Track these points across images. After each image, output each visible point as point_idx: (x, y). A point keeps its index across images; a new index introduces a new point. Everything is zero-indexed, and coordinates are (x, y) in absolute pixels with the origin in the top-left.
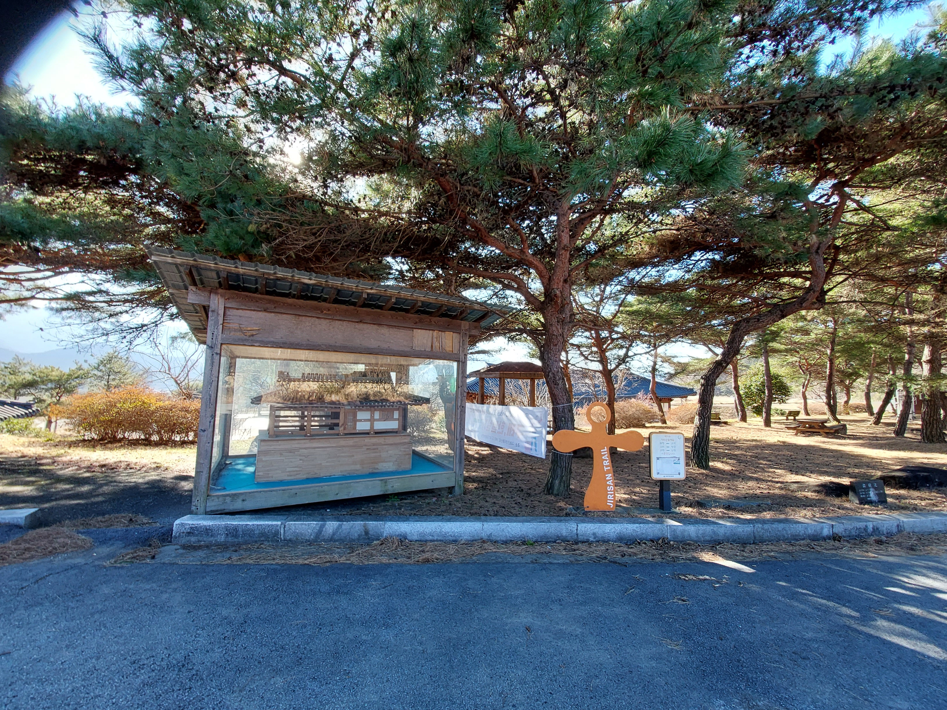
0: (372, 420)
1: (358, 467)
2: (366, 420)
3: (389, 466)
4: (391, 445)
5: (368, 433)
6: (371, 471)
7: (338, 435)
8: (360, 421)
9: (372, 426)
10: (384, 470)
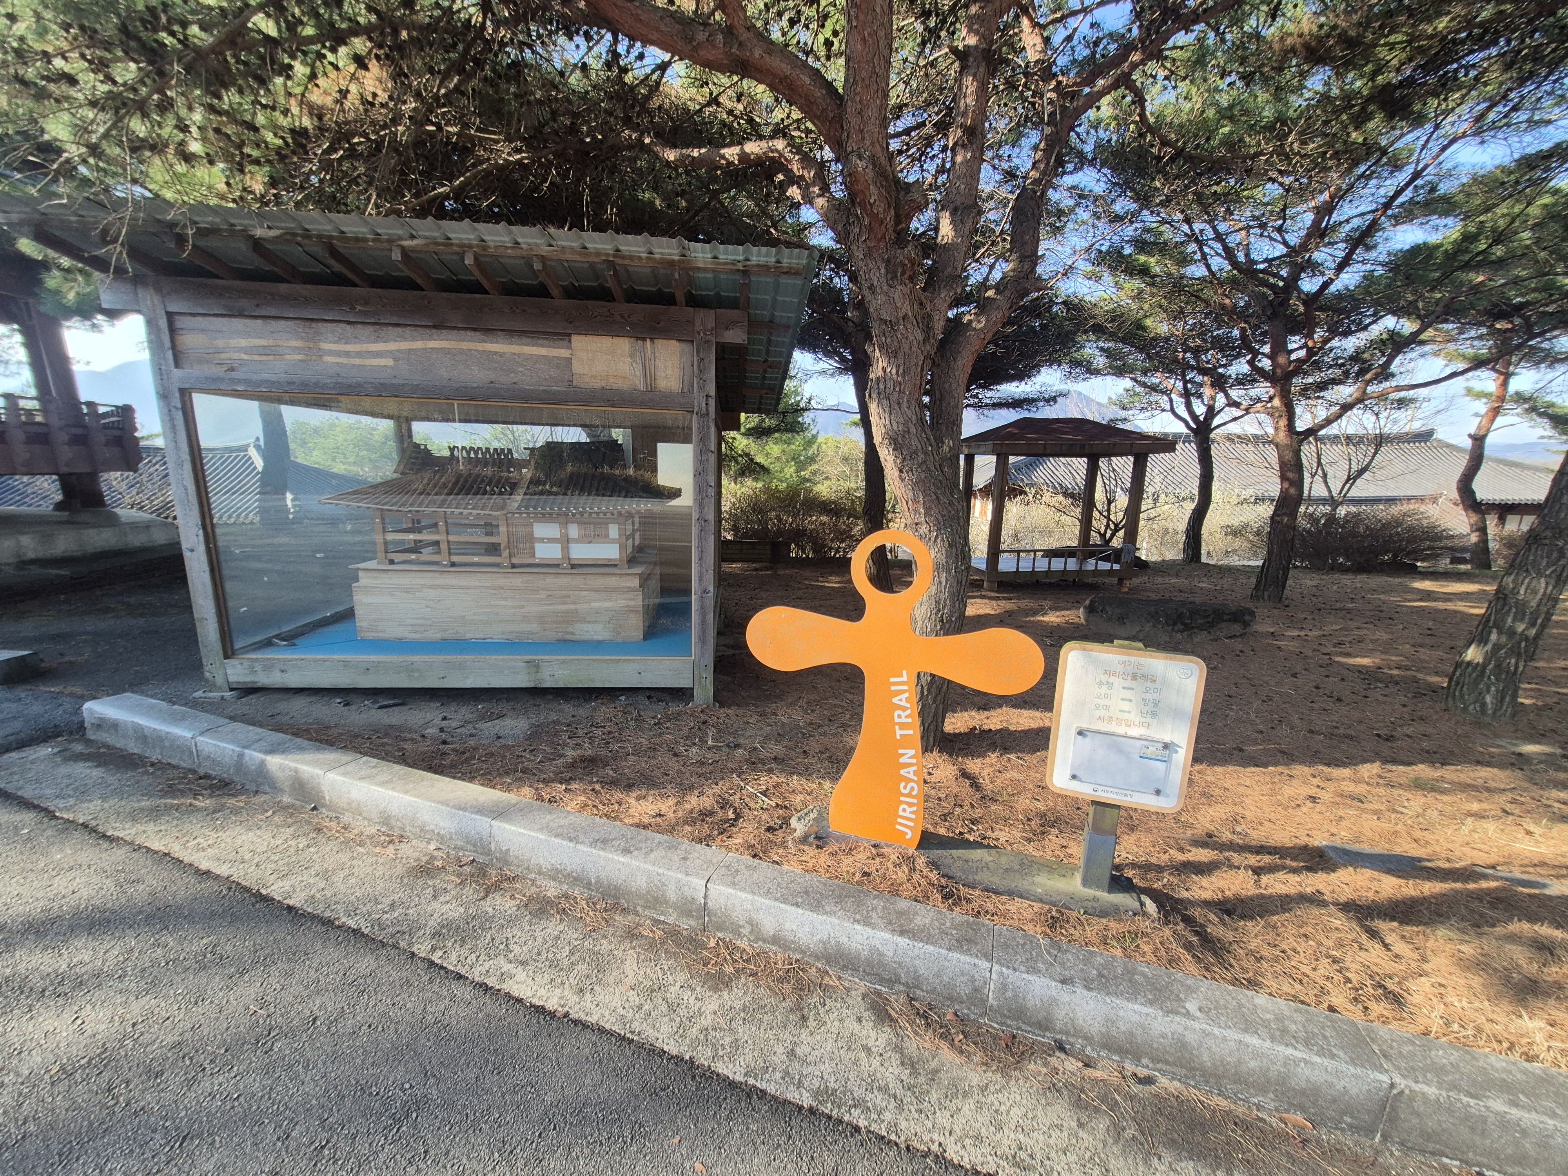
0: (565, 541)
1: (534, 627)
2: (551, 540)
3: (596, 631)
4: (597, 591)
5: (557, 566)
6: (559, 636)
7: (498, 565)
8: (541, 540)
9: (566, 549)
10: (587, 637)
